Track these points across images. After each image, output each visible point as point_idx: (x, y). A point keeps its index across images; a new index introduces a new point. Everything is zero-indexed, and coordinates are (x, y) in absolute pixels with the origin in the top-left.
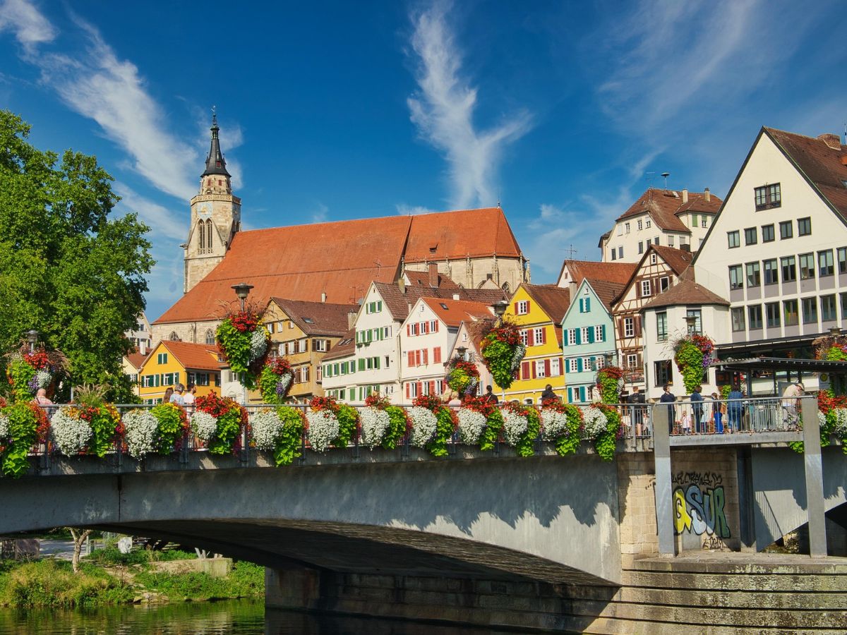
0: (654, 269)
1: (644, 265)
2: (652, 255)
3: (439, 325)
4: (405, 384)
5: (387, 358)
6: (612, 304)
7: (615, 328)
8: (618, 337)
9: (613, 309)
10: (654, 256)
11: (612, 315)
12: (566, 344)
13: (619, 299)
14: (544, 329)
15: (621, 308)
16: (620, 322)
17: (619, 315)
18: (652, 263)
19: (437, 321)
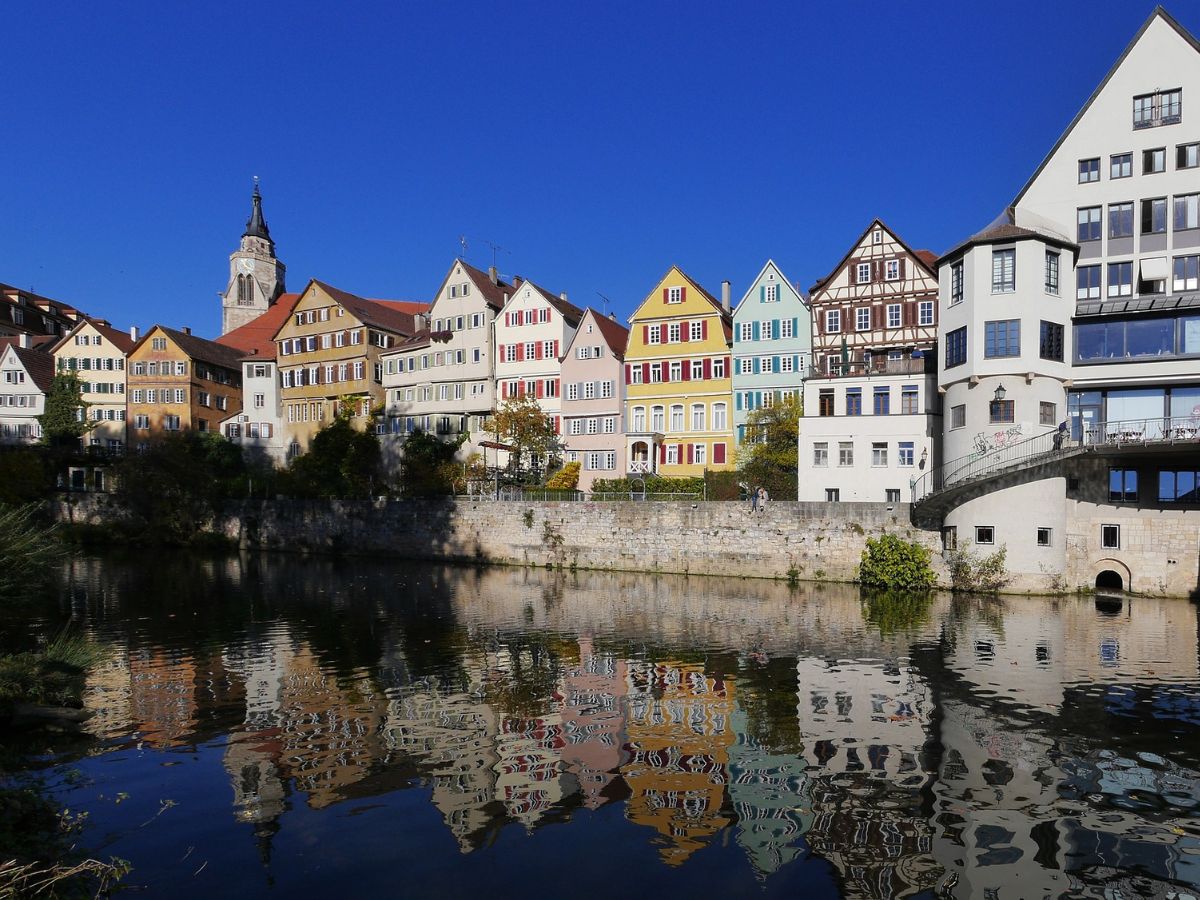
0: (878, 250)
1: (863, 244)
2: (875, 233)
3: (552, 316)
4: (500, 383)
5: (477, 352)
6: (812, 292)
7: (812, 322)
8: (816, 333)
9: (813, 298)
10: (878, 235)
11: (810, 305)
12: (738, 339)
13: (823, 285)
14: (705, 323)
15: (824, 297)
16: (822, 314)
17: (821, 306)
18: (875, 242)
19: (549, 309)
